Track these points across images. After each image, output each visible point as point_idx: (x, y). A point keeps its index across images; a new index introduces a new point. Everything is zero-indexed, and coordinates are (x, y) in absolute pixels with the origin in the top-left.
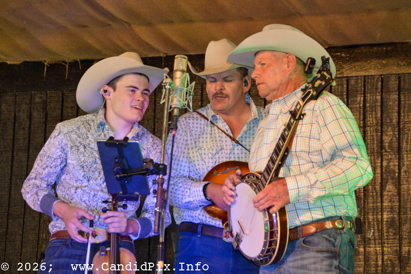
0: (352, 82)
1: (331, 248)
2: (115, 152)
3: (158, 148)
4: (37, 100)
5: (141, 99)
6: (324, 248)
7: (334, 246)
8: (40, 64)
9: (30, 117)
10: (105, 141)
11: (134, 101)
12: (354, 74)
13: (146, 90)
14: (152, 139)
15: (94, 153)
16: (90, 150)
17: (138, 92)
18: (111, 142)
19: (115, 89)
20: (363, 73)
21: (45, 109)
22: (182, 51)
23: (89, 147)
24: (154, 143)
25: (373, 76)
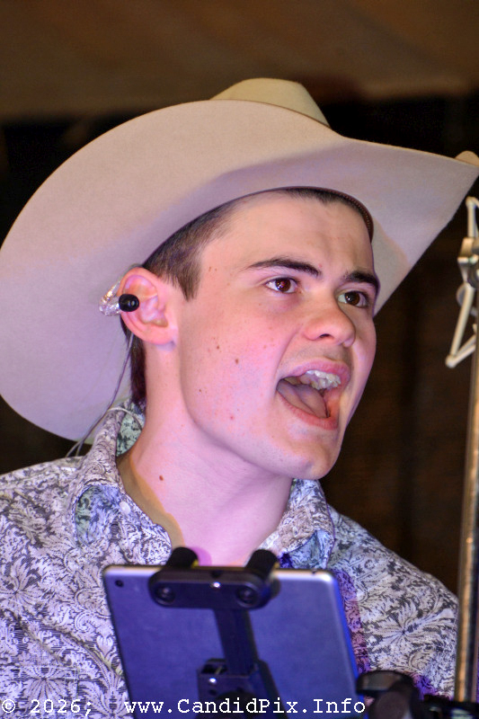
3: (423, 623)
5: (338, 329)
10: (149, 572)
11: (299, 343)
13: (360, 276)
14: (388, 579)
15: (73, 658)
16: (52, 642)
17: (317, 291)
18: (184, 578)
23: (44, 628)
24: (403, 601)
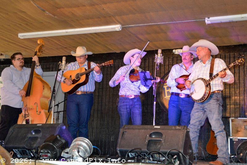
2: (143, 74)
7: (218, 98)
8: (124, 53)
9: (122, 65)
19: (133, 57)
22: (160, 48)
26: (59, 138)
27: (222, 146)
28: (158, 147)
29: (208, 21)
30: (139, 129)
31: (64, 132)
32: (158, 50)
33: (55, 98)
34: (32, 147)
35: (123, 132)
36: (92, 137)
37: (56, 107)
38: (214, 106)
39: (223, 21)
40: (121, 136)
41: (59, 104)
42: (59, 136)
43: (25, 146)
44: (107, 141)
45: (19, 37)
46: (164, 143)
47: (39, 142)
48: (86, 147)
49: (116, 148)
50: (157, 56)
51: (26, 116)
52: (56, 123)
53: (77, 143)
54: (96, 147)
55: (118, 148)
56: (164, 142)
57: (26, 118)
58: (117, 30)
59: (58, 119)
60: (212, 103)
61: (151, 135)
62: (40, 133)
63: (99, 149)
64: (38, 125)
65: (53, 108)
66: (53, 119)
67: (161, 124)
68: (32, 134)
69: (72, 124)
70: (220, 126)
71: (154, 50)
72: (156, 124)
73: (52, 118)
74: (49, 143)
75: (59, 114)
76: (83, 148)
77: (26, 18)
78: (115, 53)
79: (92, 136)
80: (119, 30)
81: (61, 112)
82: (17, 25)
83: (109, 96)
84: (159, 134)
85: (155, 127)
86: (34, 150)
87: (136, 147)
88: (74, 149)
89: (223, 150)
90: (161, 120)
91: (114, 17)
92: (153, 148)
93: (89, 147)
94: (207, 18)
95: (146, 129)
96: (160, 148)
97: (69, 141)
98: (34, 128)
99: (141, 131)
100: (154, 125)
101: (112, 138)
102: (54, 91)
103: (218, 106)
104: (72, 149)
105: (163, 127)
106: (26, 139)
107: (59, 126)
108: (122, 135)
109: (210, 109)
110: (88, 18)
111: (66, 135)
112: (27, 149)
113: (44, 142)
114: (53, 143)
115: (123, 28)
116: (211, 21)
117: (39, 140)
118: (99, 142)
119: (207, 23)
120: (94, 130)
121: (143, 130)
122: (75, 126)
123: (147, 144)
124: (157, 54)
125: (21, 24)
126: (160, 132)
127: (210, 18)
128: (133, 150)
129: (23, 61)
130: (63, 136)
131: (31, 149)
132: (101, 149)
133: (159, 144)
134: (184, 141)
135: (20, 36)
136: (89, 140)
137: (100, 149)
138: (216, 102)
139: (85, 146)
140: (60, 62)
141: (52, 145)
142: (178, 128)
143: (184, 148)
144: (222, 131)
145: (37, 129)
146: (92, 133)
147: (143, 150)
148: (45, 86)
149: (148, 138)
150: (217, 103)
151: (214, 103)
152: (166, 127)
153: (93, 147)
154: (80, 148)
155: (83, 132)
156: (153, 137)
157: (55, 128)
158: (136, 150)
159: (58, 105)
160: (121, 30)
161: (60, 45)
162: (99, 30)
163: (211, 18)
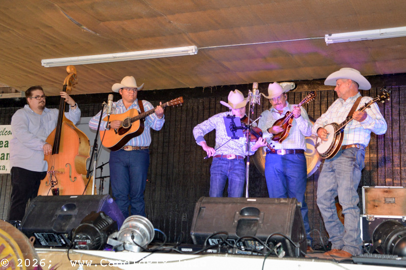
0: (323, 93)
1: (353, 156)
2: (230, 120)
4: (201, 101)
6: (350, 156)
7: (354, 155)
8: (201, 88)
9: (198, 108)
12: (323, 90)
20: (327, 90)
21: (203, 105)
22: (256, 81)
25: (331, 91)
26: (103, 217)
27: (351, 230)
28: (253, 231)
29: (329, 39)
30: (224, 203)
31: (111, 208)
32: (252, 84)
33: (97, 156)
34: (63, 230)
35: (200, 208)
36: (152, 215)
37: (99, 170)
38: (345, 168)
39: (352, 40)
40: (197, 213)
41: (103, 165)
42: (104, 213)
43: (52, 228)
44: (176, 221)
45: (43, 65)
46: (262, 225)
47: (74, 222)
48: (144, 230)
49: (189, 232)
50: (251, 93)
51: (54, 184)
52: (98, 194)
53: (130, 223)
54: (158, 230)
55: (192, 231)
56: (263, 223)
57: (53, 187)
58: (191, 54)
59: (101, 188)
60: (344, 163)
61: (242, 213)
62: (74, 209)
63: (163, 233)
64: (71, 197)
65: (94, 172)
66: (95, 188)
67: (257, 195)
68: (62, 210)
69: (120, 197)
70: (352, 200)
71: (247, 84)
72: (251, 196)
73: (93, 187)
74: (88, 224)
75: (103, 181)
76: (140, 231)
77: (54, 36)
78: (188, 89)
79: (152, 213)
80: (193, 54)
81: (106, 177)
82: (39, 46)
83: (178, 153)
84: (254, 210)
85: (248, 200)
86: (65, 235)
87: (221, 230)
88: (126, 233)
89: (353, 236)
90: (258, 190)
91: (186, 35)
92: (245, 232)
93: (148, 229)
94: (327, 35)
95: (234, 203)
96: (256, 232)
97: (119, 221)
98: (65, 201)
99: (227, 206)
100: (247, 196)
101: (183, 216)
102: (95, 145)
103: (352, 168)
104: (123, 233)
105: (261, 199)
106: (54, 219)
107: (104, 198)
108: (198, 211)
109: (339, 171)
110: (147, 35)
111: (113, 212)
112: (55, 233)
113: (81, 223)
114: (95, 224)
115: (199, 51)
116: (333, 39)
117: (73, 219)
118: (163, 222)
119: (327, 43)
120: (156, 205)
121: (230, 205)
122: (124, 198)
123: (236, 225)
124: (252, 89)
125: (45, 46)
126: (256, 207)
127: (332, 35)
128: (215, 235)
129: (44, 100)
130: (110, 213)
131: (61, 233)
132: (167, 233)
133: (254, 226)
134: (292, 221)
135: (44, 63)
136: (149, 219)
137: (165, 233)
138: (350, 162)
139: (142, 229)
140: (104, 103)
141: (93, 227)
142: (283, 201)
143: (292, 232)
144: (354, 208)
145: (71, 203)
146: (154, 209)
147: (230, 234)
148: (82, 139)
149: (238, 217)
150: (352, 164)
151: (346, 164)
152: (265, 200)
153: (155, 231)
154: (136, 232)
155: (137, 209)
156: (246, 215)
157: (98, 201)
158: (221, 235)
159: (101, 167)
160: (196, 53)
161: (105, 77)
162: (164, 54)
163: (335, 36)
